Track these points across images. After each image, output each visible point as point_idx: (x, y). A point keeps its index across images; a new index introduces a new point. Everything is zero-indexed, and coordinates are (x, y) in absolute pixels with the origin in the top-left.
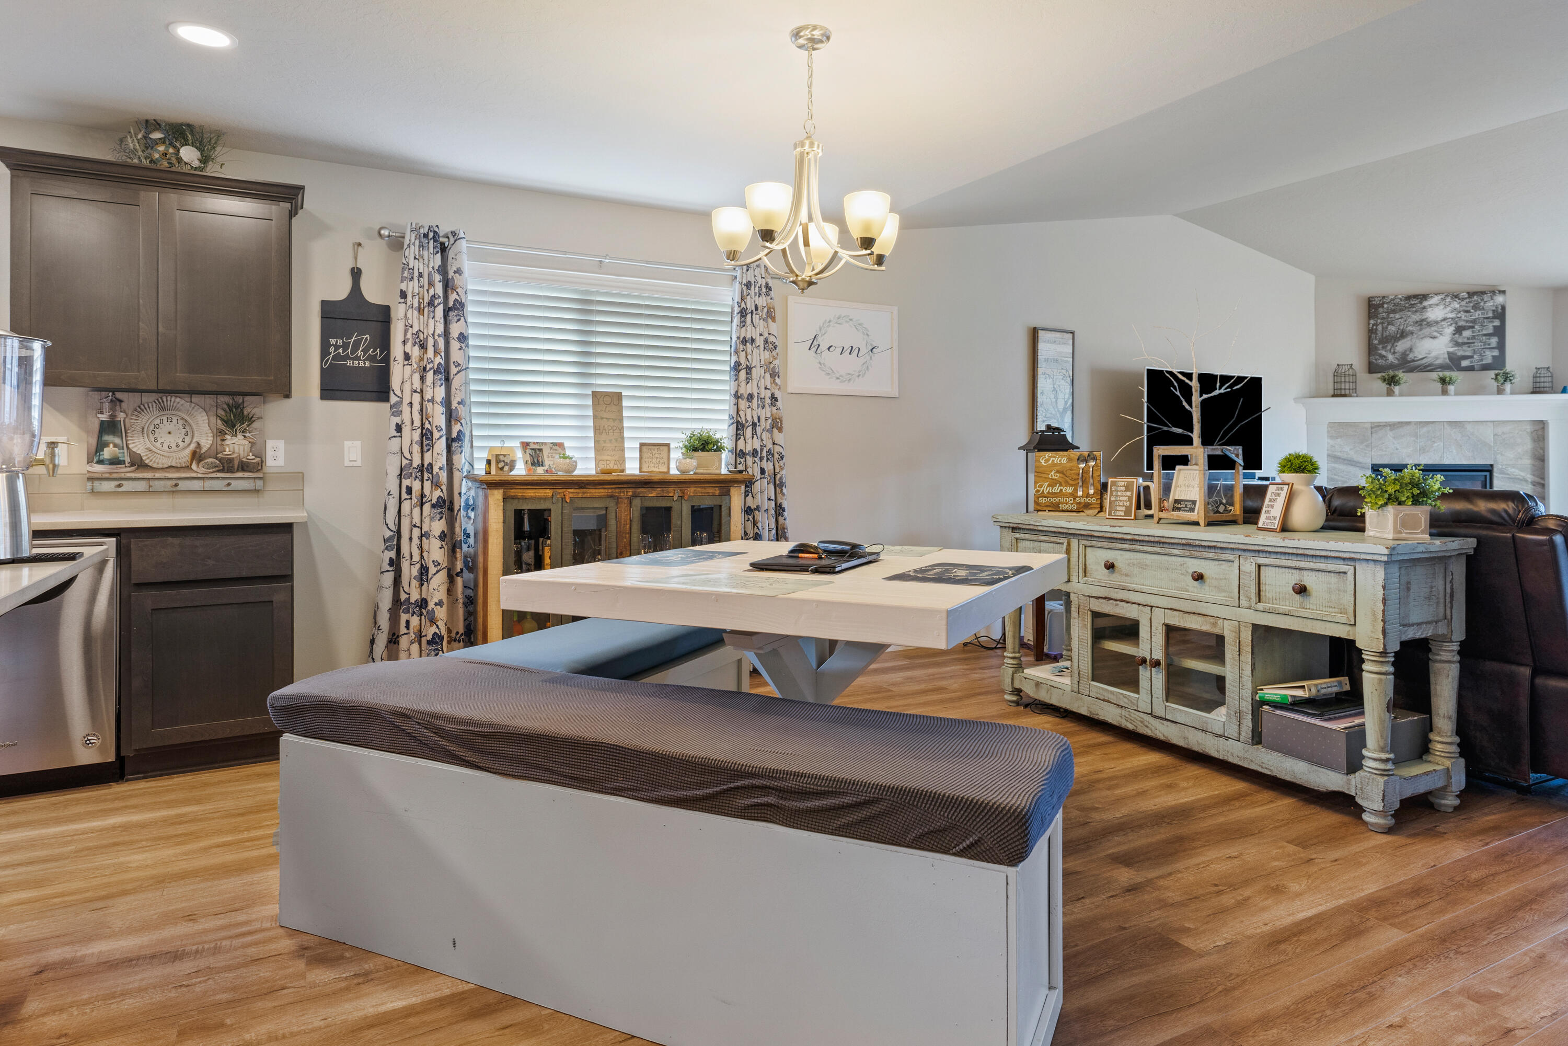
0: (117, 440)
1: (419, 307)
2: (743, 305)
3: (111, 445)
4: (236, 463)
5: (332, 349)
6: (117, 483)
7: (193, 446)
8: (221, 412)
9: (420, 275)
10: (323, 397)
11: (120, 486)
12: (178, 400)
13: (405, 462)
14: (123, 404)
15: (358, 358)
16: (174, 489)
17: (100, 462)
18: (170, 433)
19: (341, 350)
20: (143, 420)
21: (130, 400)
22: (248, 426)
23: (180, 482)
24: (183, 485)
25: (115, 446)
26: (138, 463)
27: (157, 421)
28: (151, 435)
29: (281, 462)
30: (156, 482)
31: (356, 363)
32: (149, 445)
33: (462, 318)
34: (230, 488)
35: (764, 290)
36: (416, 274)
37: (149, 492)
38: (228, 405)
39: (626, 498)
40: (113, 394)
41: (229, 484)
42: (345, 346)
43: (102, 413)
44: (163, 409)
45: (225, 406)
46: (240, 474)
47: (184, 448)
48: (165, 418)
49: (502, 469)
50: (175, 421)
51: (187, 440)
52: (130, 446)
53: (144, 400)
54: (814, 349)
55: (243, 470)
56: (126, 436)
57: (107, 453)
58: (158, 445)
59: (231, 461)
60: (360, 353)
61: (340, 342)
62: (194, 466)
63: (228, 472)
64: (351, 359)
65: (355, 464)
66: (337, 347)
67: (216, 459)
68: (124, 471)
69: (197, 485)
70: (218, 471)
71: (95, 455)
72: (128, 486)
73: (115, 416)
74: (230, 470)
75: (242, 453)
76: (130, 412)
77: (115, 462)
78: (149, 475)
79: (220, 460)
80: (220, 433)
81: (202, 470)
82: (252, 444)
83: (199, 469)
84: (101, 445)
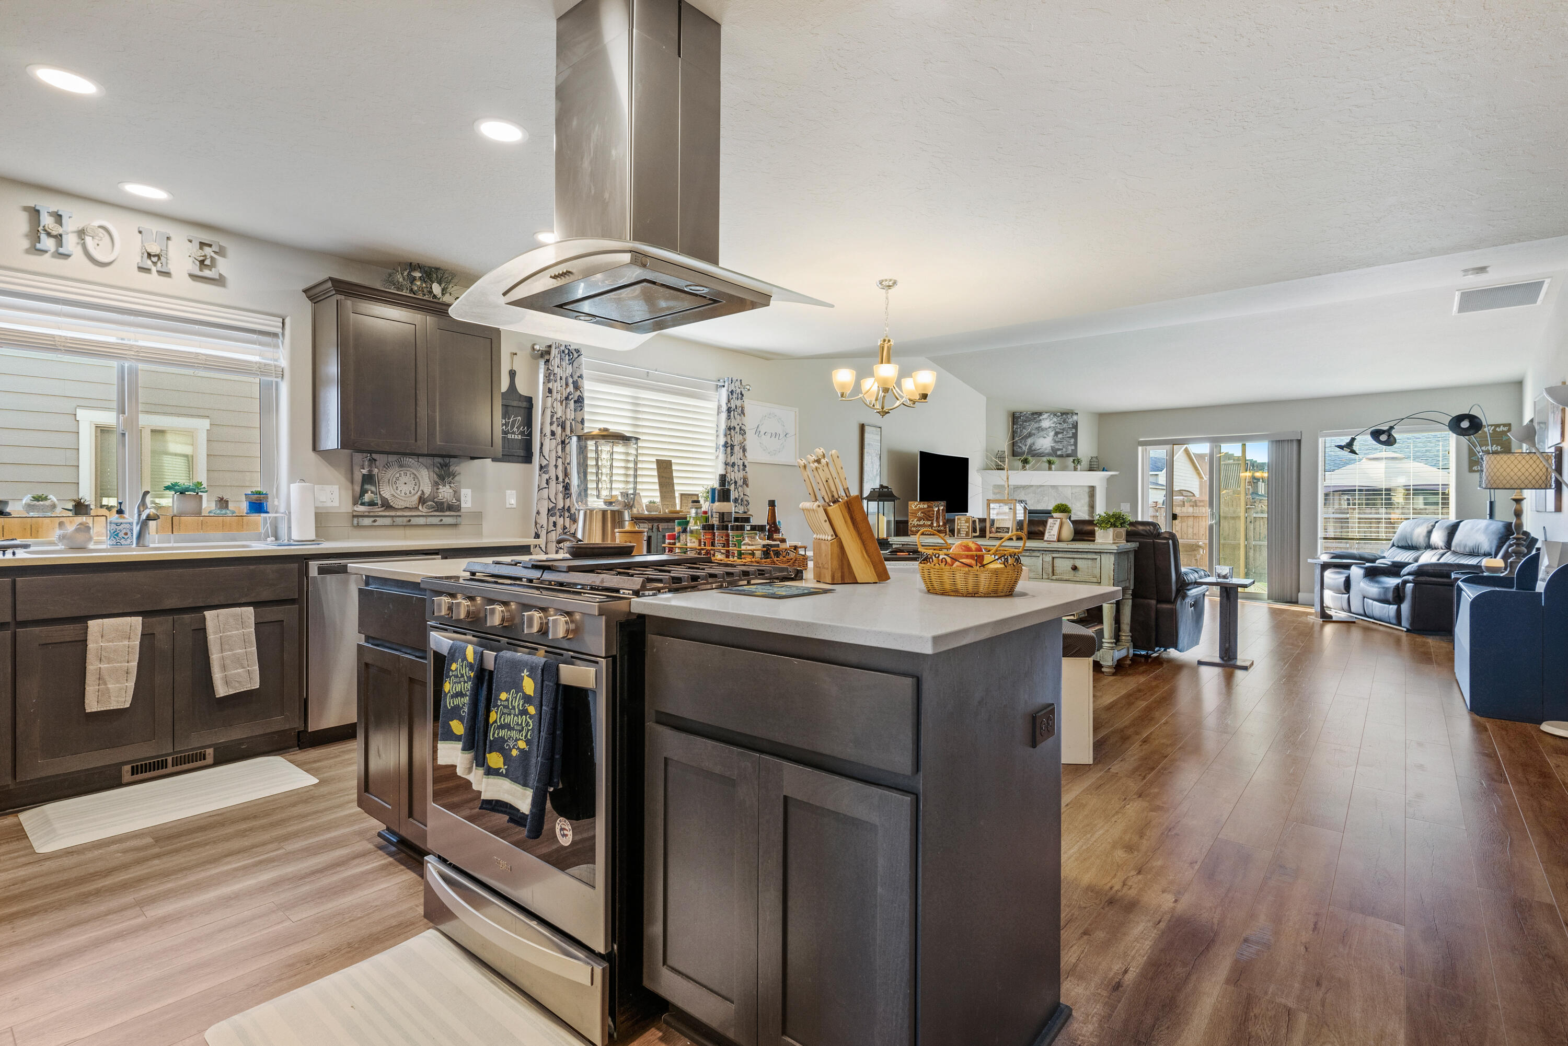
0: (373, 489)
1: (560, 400)
2: (729, 405)
3: (370, 492)
4: (445, 505)
6: (373, 519)
7: (420, 493)
8: (436, 469)
11: (375, 521)
12: (410, 460)
13: (552, 505)
14: (377, 462)
15: (514, 433)
16: (408, 524)
17: (363, 504)
18: (406, 483)
19: (504, 427)
20: (389, 474)
21: (381, 459)
22: (453, 479)
23: (412, 519)
24: (415, 521)
25: (372, 492)
26: (386, 505)
27: (398, 475)
28: (394, 485)
29: (469, 505)
30: (398, 519)
31: (513, 436)
32: (393, 492)
34: (442, 523)
35: (740, 396)
36: (558, 377)
37: (393, 526)
38: (440, 464)
40: (371, 455)
41: (440, 520)
42: (507, 424)
43: (363, 469)
44: (401, 466)
45: (439, 465)
46: (447, 513)
47: (414, 495)
48: (402, 473)
50: (408, 475)
51: (416, 488)
52: (381, 493)
53: (390, 459)
54: (757, 434)
55: (449, 510)
56: (379, 486)
57: (367, 497)
58: (398, 492)
59: (442, 503)
60: (515, 429)
61: (504, 421)
62: (420, 508)
63: (440, 512)
65: (512, 506)
67: (434, 502)
68: (378, 510)
69: (422, 521)
70: (435, 511)
71: (358, 499)
72: (380, 521)
73: (372, 471)
74: (442, 511)
75: (449, 498)
76: (381, 469)
77: (372, 504)
78: (393, 513)
79: (436, 503)
80: (436, 484)
81: (425, 510)
82: (455, 492)
83: (423, 510)
84: (363, 492)
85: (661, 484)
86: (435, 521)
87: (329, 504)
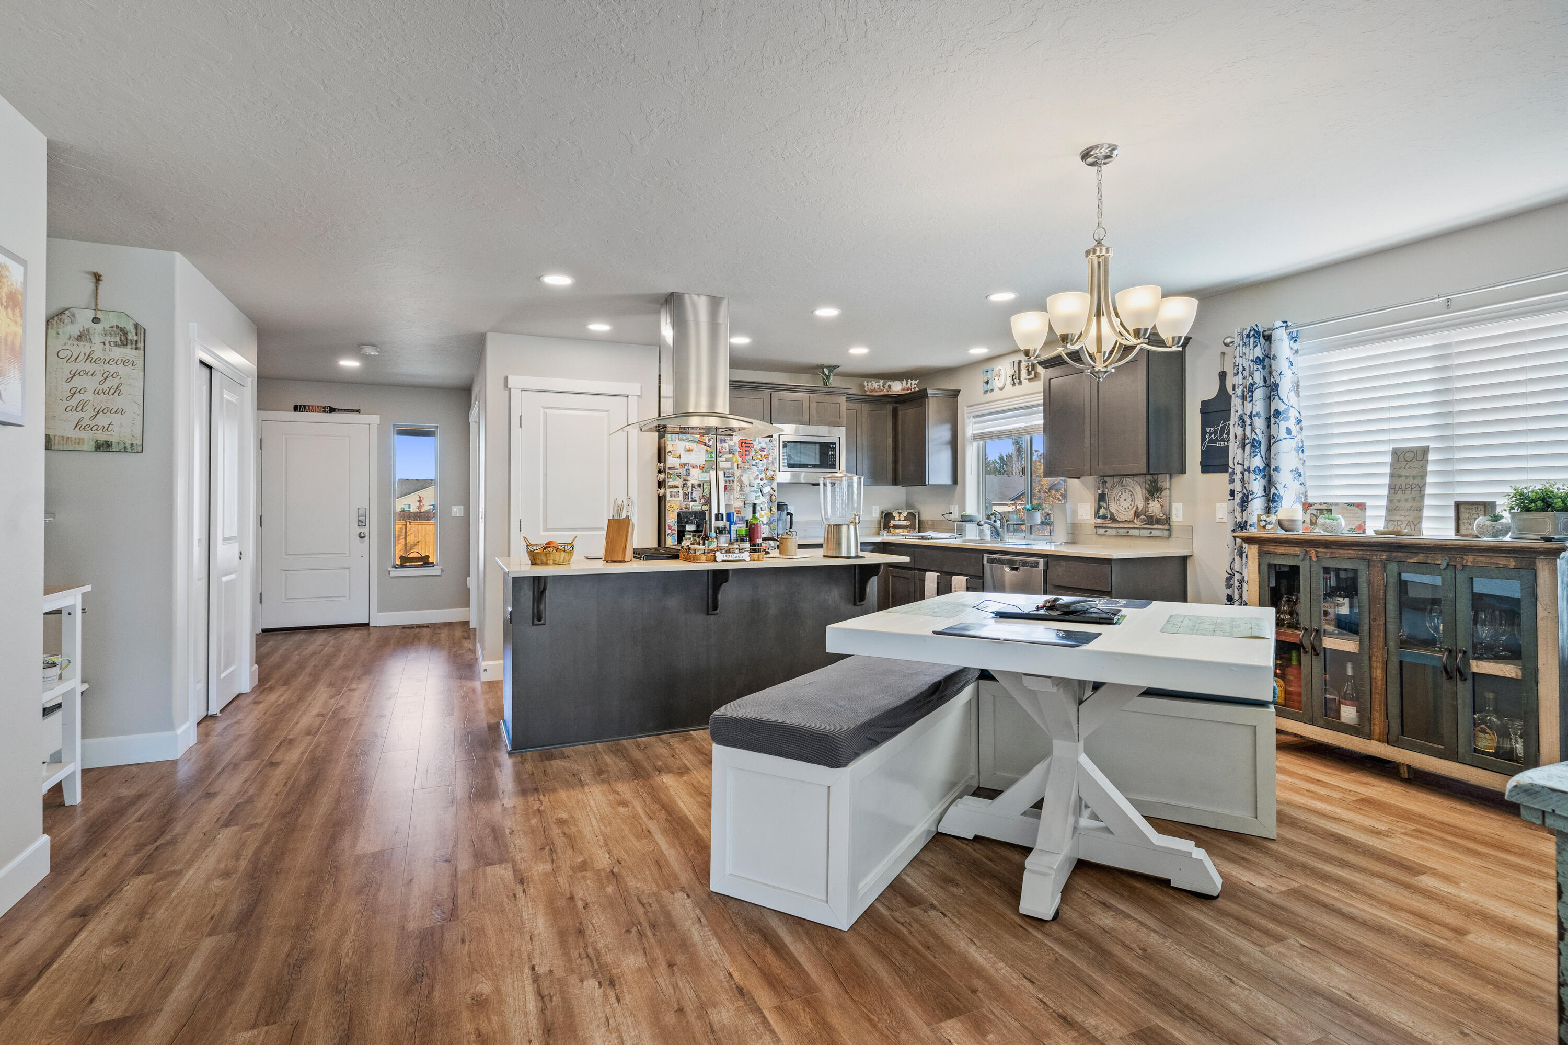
0: (1105, 505)
1: (1243, 394)
3: (1103, 508)
4: (1155, 518)
5: (1208, 436)
6: (1105, 529)
7: (1135, 507)
8: (1147, 486)
9: (1244, 369)
10: (1203, 472)
11: (1106, 531)
12: (1129, 480)
13: (1234, 519)
14: (1107, 484)
15: (1223, 440)
17: (1099, 517)
18: (1126, 499)
19: (1213, 436)
20: (1115, 492)
21: (1109, 481)
22: (1161, 494)
23: (1130, 530)
24: (1132, 532)
26: (1113, 519)
27: (1121, 493)
28: (1118, 501)
29: (1181, 518)
31: (1222, 443)
32: (1117, 508)
33: (1277, 397)
34: (1151, 535)
36: (1241, 368)
37: (1117, 536)
39: (1380, 561)
40: (1103, 478)
41: (1151, 533)
42: (1215, 432)
43: (1099, 489)
44: (1123, 486)
45: (1150, 482)
46: (1156, 526)
47: (1131, 509)
48: (1123, 491)
50: (1128, 492)
51: (1133, 504)
52: (1110, 508)
53: (1115, 480)
55: (1158, 524)
56: (1108, 502)
57: (1102, 512)
58: (1120, 507)
59: (1152, 517)
60: (1224, 436)
61: (1212, 429)
62: (1135, 521)
63: (1150, 524)
64: (1219, 441)
65: (1222, 520)
66: (1210, 434)
67: (1145, 516)
68: (1108, 523)
69: (1136, 532)
70: (1146, 524)
71: (1097, 515)
72: (1110, 532)
73: (1104, 491)
74: (1152, 523)
75: (1158, 512)
76: (1109, 488)
77: (1104, 517)
78: (1117, 525)
79: (1147, 517)
80: (1147, 499)
81: (1139, 523)
82: (1162, 506)
83: (1137, 523)
84: (1099, 508)
85: (1393, 489)
86: (1146, 533)
87: (1085, 518)
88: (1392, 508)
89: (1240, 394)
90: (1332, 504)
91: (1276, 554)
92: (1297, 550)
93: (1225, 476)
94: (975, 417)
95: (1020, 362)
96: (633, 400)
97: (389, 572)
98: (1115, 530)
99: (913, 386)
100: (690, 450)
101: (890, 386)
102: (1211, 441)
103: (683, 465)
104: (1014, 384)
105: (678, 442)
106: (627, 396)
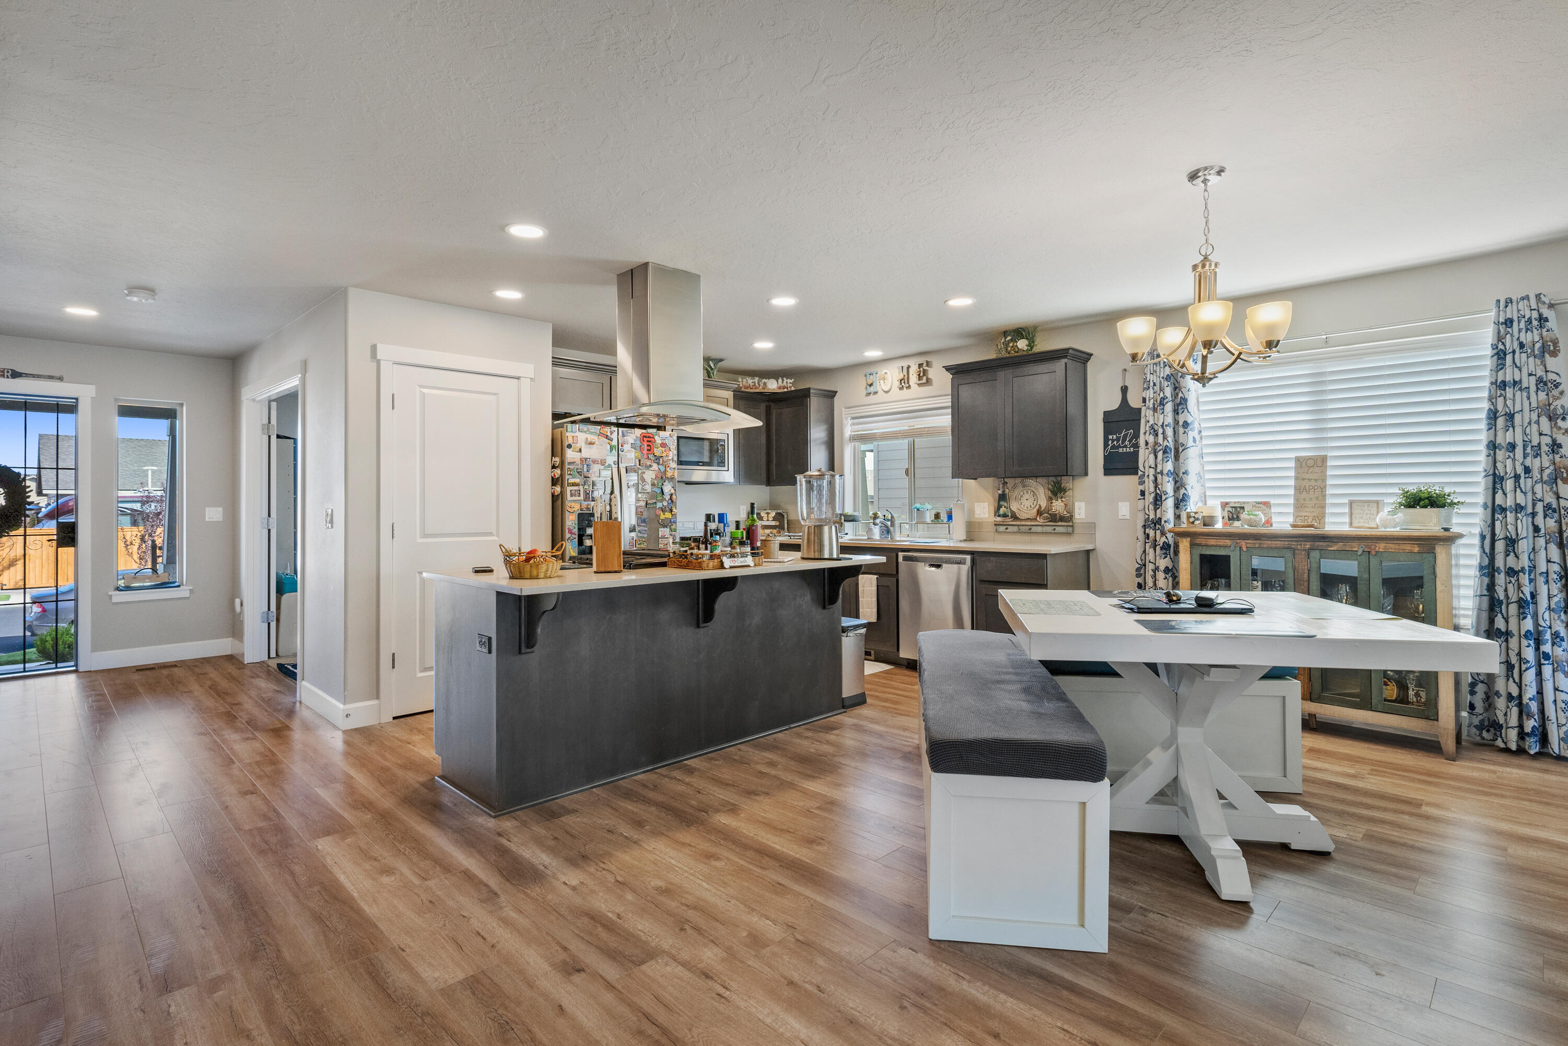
0: (1006, 504)
1: (1154, 407)
3: (1003, 507)
4: (1058, 516)
5: (1110, 442)
6: (1006, 527)
7: (1038, 506)
8: (1050, 486)
9: (1155, 385)
10: (1105, 474)
11: (1007, 529)
12: (1031, 480)
13: (1147, 516)
14: (1008, 485)
15: (1126, 446)
16: (1032, 531)
17: (999, 516)
18: (1028, 499)
19: (1115, 442)
20: (1016, 493)
21: (1010, 482)
22: (1064, 494)
23: (1032, 527)
24: (1034, 529)
25: (1005, 507)
26: (1014, 517)
27: (1022, 493)
28: (1019, 501)
29: (1083, 516)
30: (1022, 527)
31: (1125, 449)
32: (1019, 507)
33: (1186, 410)
34: (1055, 531)
35: (1535, 323)
36: (1152, 384)
37: (1019, 532)
39: (1303, 550)
40: (1004, 479)
41: (1055, 529)
42: (1118, 439)
44: (1024, 486)
45: (1053, 483)
46: (1060, 523)
47: (1034, 508)
48: (1025, 491)
49: (1193, 523)
50: (1030, 492)
51: (1035, 504)
52: (1011, 507)
53: (1017, 482)
55: (1062, 521)
56: (1009, 502)
57: (1002, 511)
58: (1022, 506)
59: (1055, 515)
60: (1127, 443)
61: (1115, 436)
62: (1038, 519)
64: (1121, 447)
65: (1125, 518)
66: (1113, 441)
67: (1049, 514)
68: (1009, 521)
69: (1039, 529)
70: (1049, 521)
71: (997, 513)
72: (1011, 529)
73: (1005, 491)
74: (1055, 521)
75: (1061, 510)
76: (1010, 489)
77: (1005, 516)
78: (1018, 523)
80: (1050, 499)
81: (1042, 521)
82: (1066, 505)
83: (1040, 520)
84: (999, 507)
85: (1299, 489)
86: (1049, 529)
87: (982, 516)
88: (1299, 506)
89: (1151, 406)
90: (1244, 503)
91: (1207, 546)
92: (1228, 542)
93: (1134, 479)
94: (853, 418)
95: (909, 367)
96: (526, 384)
97: (110, 597)
98: (1017, 527)
99: (789, 385)
100: (591, 443)
101: (765, 384)
102: (1113, 447)
103: (584, 460)
104: (901, 388)
105: (578, 434)
106: (518, 378)
